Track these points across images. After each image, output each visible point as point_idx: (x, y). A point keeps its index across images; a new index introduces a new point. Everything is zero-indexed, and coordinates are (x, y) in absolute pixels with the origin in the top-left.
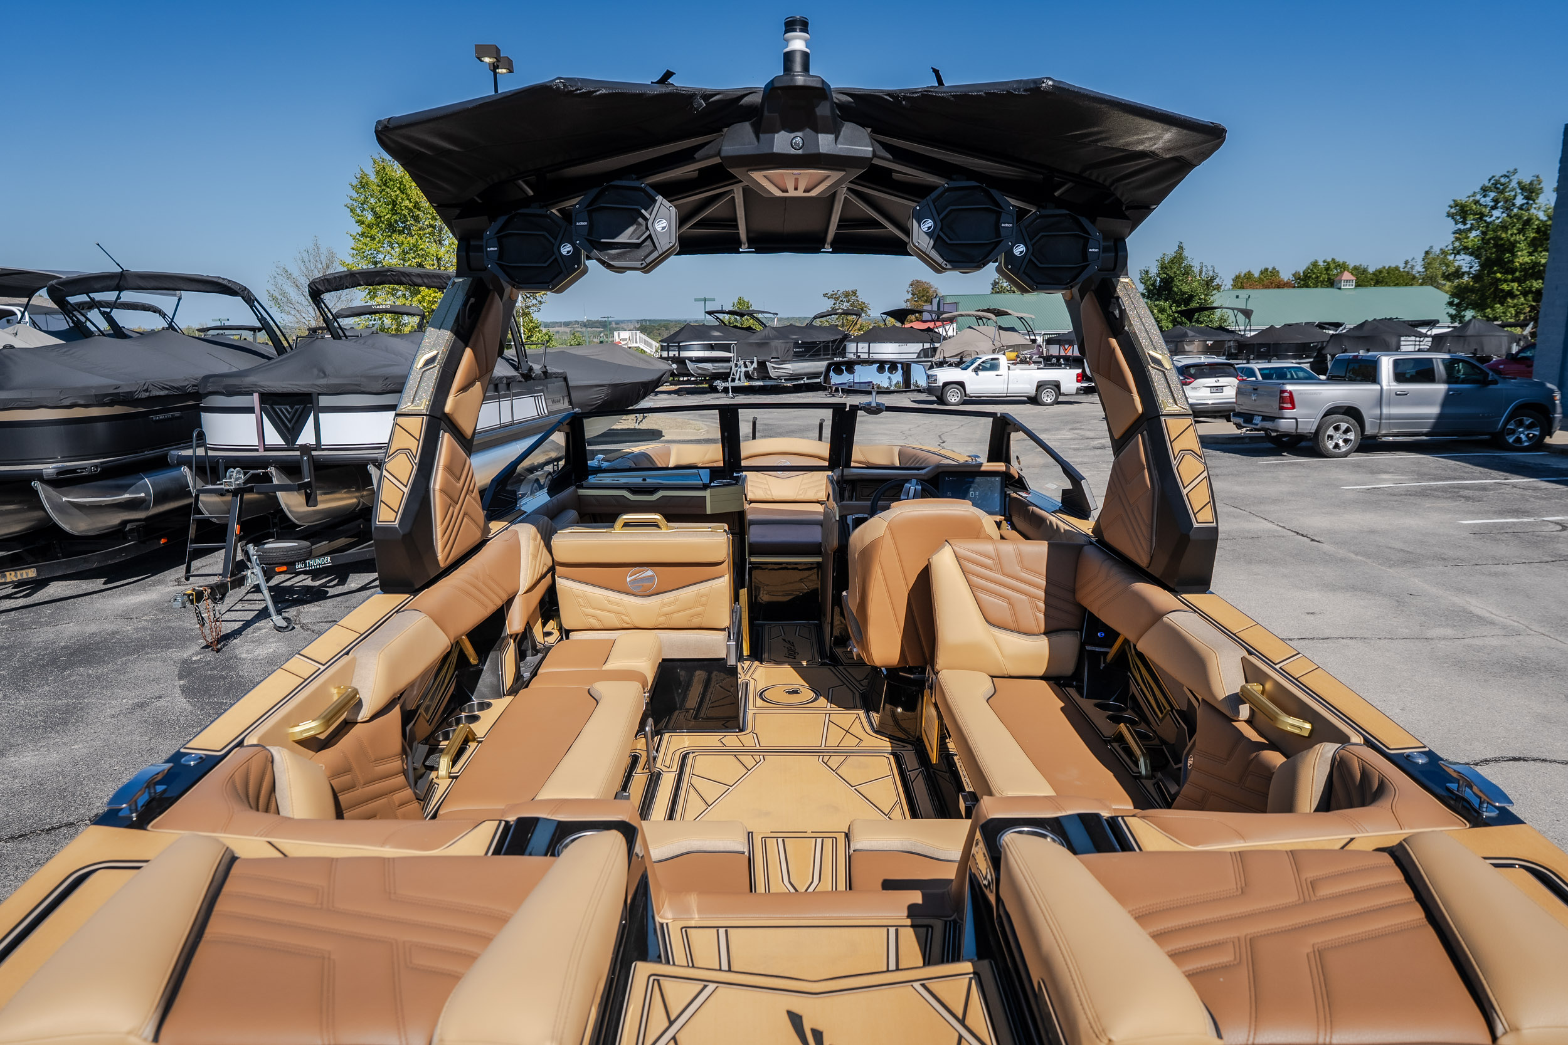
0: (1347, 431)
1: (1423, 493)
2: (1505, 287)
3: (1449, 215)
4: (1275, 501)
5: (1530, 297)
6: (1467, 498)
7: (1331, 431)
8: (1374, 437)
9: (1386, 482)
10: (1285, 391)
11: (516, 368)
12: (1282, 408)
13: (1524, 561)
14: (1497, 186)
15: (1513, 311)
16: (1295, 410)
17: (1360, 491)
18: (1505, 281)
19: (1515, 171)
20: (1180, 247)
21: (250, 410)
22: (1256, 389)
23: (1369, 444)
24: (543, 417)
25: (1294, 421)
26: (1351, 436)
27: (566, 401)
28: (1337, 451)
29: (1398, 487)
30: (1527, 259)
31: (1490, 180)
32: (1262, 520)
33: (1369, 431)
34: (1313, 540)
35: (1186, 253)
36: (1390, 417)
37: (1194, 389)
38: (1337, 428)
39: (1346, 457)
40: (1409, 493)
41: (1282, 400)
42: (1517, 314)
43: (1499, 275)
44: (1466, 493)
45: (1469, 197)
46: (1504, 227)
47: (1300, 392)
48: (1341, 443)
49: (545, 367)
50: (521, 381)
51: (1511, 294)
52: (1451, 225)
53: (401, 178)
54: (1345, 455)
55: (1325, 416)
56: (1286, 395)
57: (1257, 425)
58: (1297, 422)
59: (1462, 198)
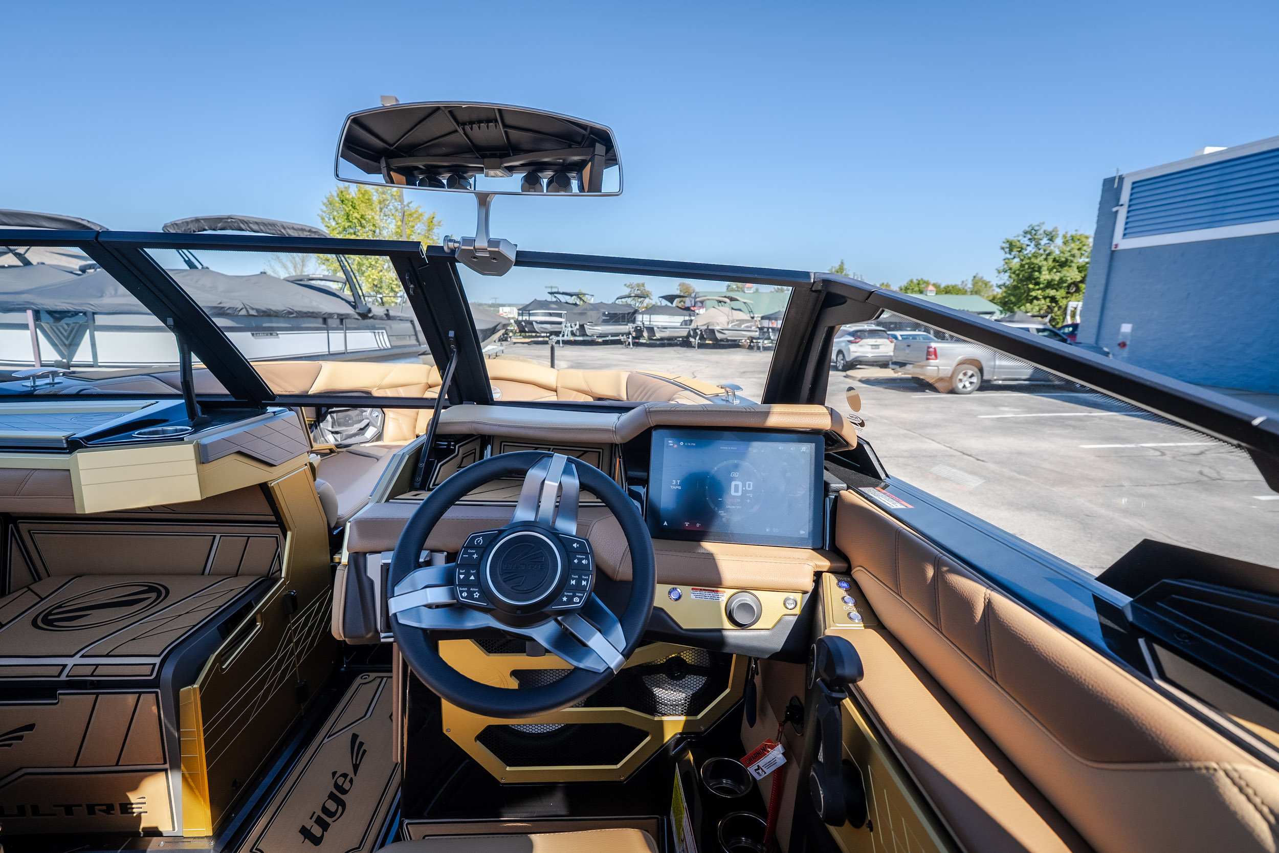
0: (972, 376)
1: (1039, 422)
2: (1033, 294)
3: (1003, 248)
4: (935, 426)
5: (1048, 300)
6: (1074, 427)
7: (961, 376)
8: (989, 381)
9: (1008, 413)
10: (931, 347)
11: (354, 307)
12: (928, 359)
13: (1156, 483)
14: (1032, 233)
15: (1037, 308)
16: (937, 361)
17: (993, 419)
18: (1034, 290)
19: (1043, 223)
20: (842, 263)
21: (25, 326)
22: (909, 346)
23: (986, 386)
24: (384, 349)
25: (936, 368)
26: (974, 380)
27: (414, 338)
28: (964, 390)
29: (1019, 417)
30: (1048, 277)
31: (1029, 227)
32: (931, 441)
33: (986, 377)
34: (978, 460)
35: (845, 266)
36: (1001, 367)
37: (861, 346)
38: (965, 374)
39: (970, 394)
40: (1028, 422)
41: (928, 353)
42: (1040, 310)
43: (1031, 286)
44: (1070, 422)
45: (1015, 237)
46: (1035, 256)
47: (941, 348)
48: (967, 384)
49: (387, 310)
50: (357, 319)
51: (1036, 298)
52: (1003, 255)
53: (353, 198)
54: (970, 393)
55: (958, 365)
56: (931, 350)
57: (909, 370)
58: (938, 369)
59: (1011, 238)
